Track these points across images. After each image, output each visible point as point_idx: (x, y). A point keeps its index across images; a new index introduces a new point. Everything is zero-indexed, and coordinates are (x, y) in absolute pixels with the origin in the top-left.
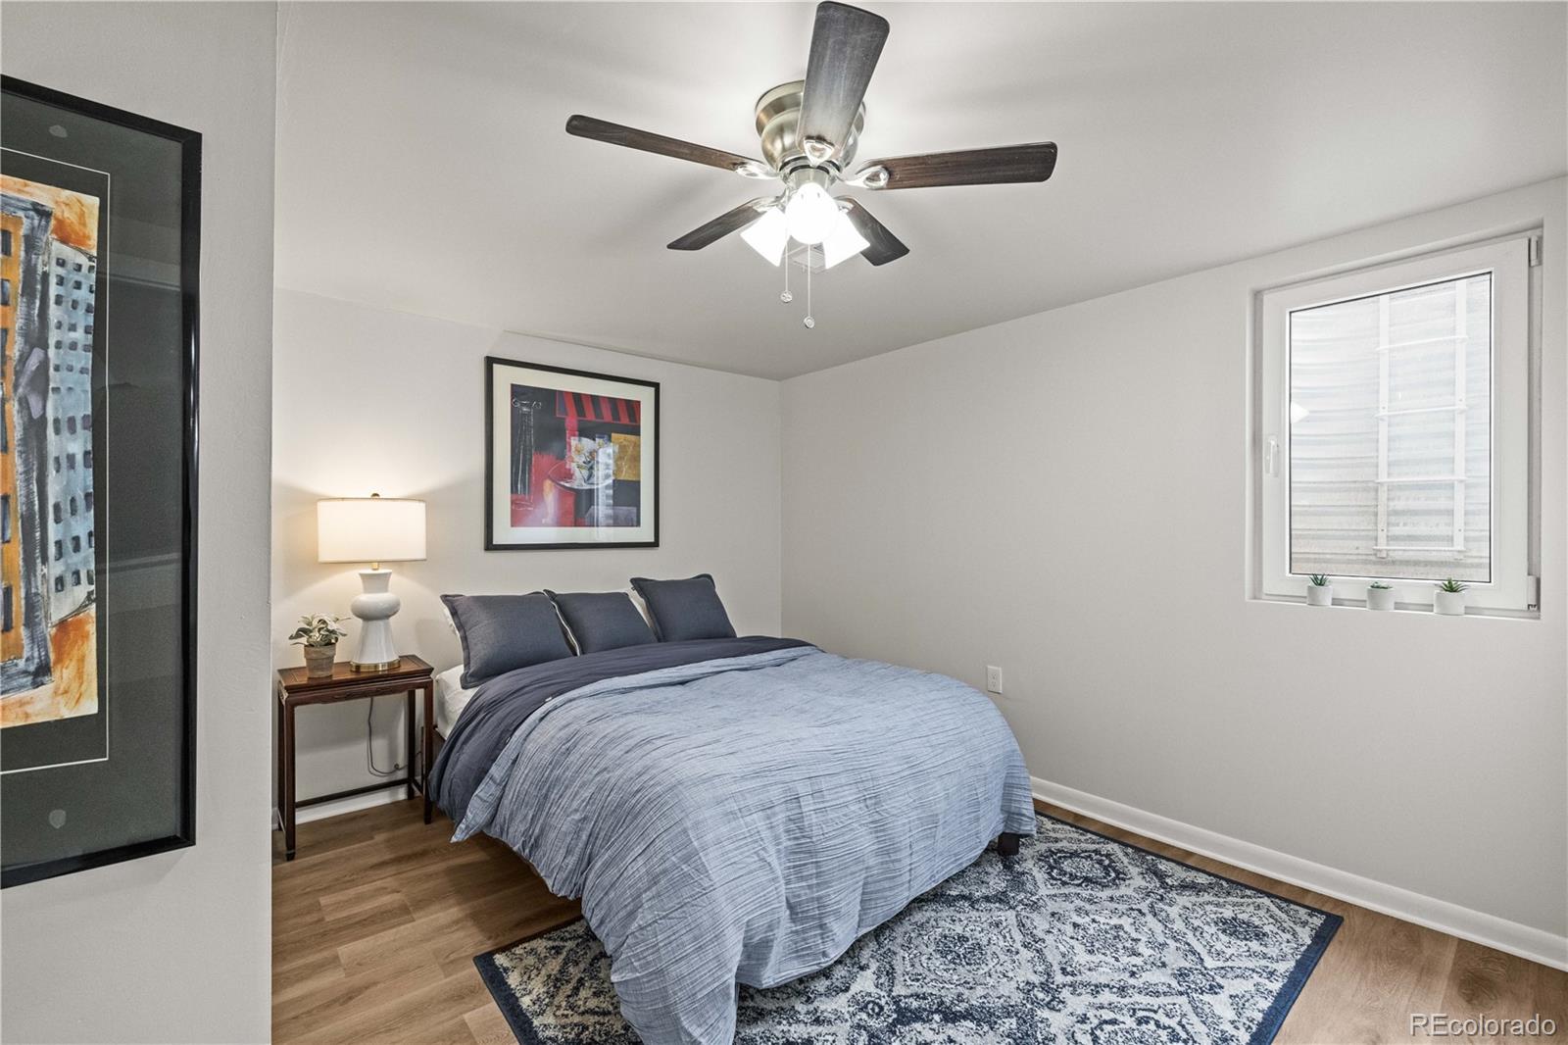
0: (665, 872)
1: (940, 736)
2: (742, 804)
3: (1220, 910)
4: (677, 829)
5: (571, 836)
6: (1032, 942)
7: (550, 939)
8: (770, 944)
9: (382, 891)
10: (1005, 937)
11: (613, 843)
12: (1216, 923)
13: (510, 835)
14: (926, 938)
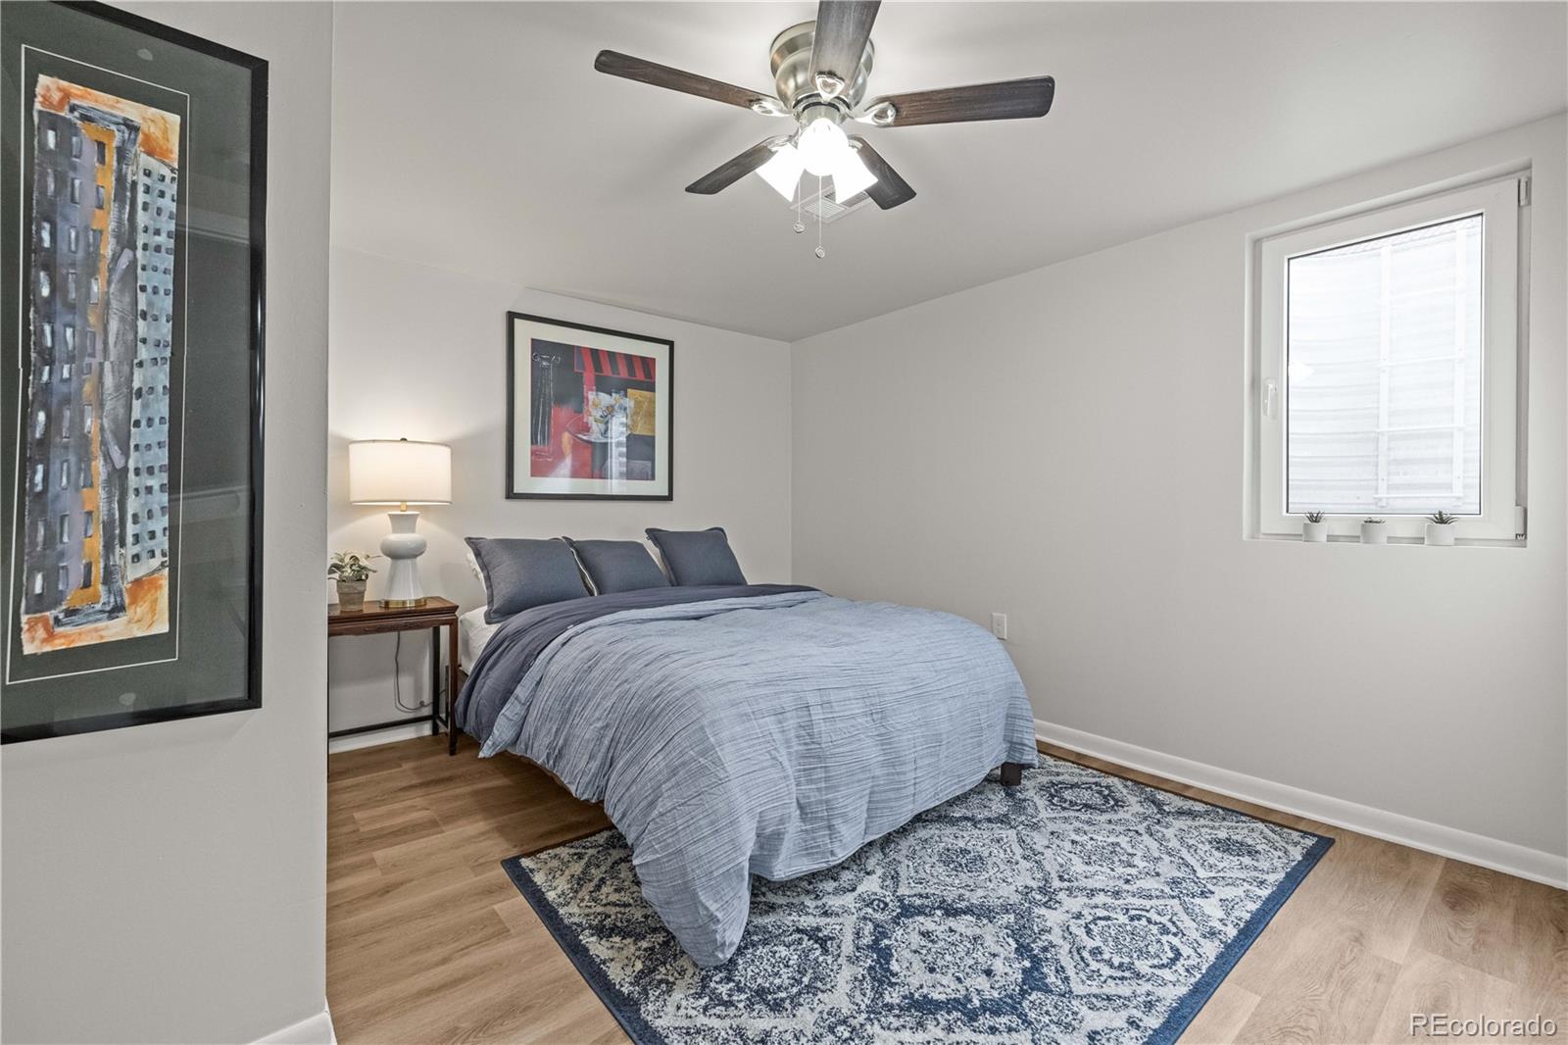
0: (684, 764)
1: (944, 662)
2: (756, 708)
3: (1215, 832)
4: (695, 727)
5: (593, 743)
6: (1032, 855)
7: (572, 847)
8: (781, 836)
9: (413, 808)
10: (1005, 851)
11: (635, 744)
12: (1210, 843)
13: (534, 751)
14: (930, 850)
